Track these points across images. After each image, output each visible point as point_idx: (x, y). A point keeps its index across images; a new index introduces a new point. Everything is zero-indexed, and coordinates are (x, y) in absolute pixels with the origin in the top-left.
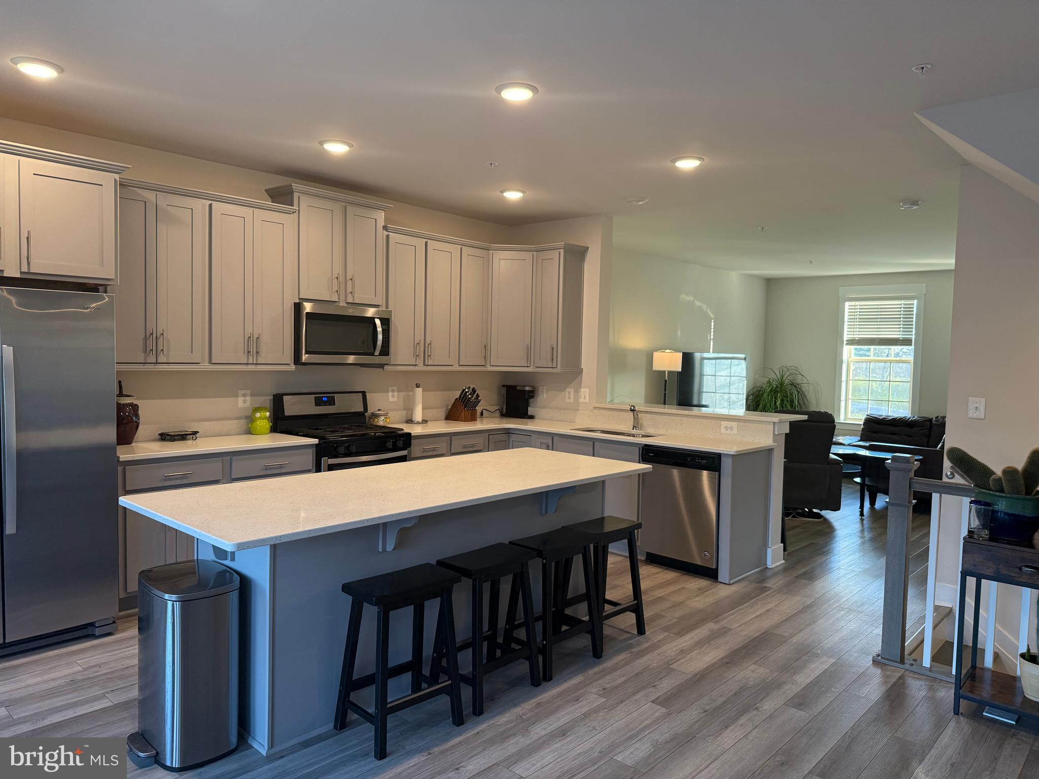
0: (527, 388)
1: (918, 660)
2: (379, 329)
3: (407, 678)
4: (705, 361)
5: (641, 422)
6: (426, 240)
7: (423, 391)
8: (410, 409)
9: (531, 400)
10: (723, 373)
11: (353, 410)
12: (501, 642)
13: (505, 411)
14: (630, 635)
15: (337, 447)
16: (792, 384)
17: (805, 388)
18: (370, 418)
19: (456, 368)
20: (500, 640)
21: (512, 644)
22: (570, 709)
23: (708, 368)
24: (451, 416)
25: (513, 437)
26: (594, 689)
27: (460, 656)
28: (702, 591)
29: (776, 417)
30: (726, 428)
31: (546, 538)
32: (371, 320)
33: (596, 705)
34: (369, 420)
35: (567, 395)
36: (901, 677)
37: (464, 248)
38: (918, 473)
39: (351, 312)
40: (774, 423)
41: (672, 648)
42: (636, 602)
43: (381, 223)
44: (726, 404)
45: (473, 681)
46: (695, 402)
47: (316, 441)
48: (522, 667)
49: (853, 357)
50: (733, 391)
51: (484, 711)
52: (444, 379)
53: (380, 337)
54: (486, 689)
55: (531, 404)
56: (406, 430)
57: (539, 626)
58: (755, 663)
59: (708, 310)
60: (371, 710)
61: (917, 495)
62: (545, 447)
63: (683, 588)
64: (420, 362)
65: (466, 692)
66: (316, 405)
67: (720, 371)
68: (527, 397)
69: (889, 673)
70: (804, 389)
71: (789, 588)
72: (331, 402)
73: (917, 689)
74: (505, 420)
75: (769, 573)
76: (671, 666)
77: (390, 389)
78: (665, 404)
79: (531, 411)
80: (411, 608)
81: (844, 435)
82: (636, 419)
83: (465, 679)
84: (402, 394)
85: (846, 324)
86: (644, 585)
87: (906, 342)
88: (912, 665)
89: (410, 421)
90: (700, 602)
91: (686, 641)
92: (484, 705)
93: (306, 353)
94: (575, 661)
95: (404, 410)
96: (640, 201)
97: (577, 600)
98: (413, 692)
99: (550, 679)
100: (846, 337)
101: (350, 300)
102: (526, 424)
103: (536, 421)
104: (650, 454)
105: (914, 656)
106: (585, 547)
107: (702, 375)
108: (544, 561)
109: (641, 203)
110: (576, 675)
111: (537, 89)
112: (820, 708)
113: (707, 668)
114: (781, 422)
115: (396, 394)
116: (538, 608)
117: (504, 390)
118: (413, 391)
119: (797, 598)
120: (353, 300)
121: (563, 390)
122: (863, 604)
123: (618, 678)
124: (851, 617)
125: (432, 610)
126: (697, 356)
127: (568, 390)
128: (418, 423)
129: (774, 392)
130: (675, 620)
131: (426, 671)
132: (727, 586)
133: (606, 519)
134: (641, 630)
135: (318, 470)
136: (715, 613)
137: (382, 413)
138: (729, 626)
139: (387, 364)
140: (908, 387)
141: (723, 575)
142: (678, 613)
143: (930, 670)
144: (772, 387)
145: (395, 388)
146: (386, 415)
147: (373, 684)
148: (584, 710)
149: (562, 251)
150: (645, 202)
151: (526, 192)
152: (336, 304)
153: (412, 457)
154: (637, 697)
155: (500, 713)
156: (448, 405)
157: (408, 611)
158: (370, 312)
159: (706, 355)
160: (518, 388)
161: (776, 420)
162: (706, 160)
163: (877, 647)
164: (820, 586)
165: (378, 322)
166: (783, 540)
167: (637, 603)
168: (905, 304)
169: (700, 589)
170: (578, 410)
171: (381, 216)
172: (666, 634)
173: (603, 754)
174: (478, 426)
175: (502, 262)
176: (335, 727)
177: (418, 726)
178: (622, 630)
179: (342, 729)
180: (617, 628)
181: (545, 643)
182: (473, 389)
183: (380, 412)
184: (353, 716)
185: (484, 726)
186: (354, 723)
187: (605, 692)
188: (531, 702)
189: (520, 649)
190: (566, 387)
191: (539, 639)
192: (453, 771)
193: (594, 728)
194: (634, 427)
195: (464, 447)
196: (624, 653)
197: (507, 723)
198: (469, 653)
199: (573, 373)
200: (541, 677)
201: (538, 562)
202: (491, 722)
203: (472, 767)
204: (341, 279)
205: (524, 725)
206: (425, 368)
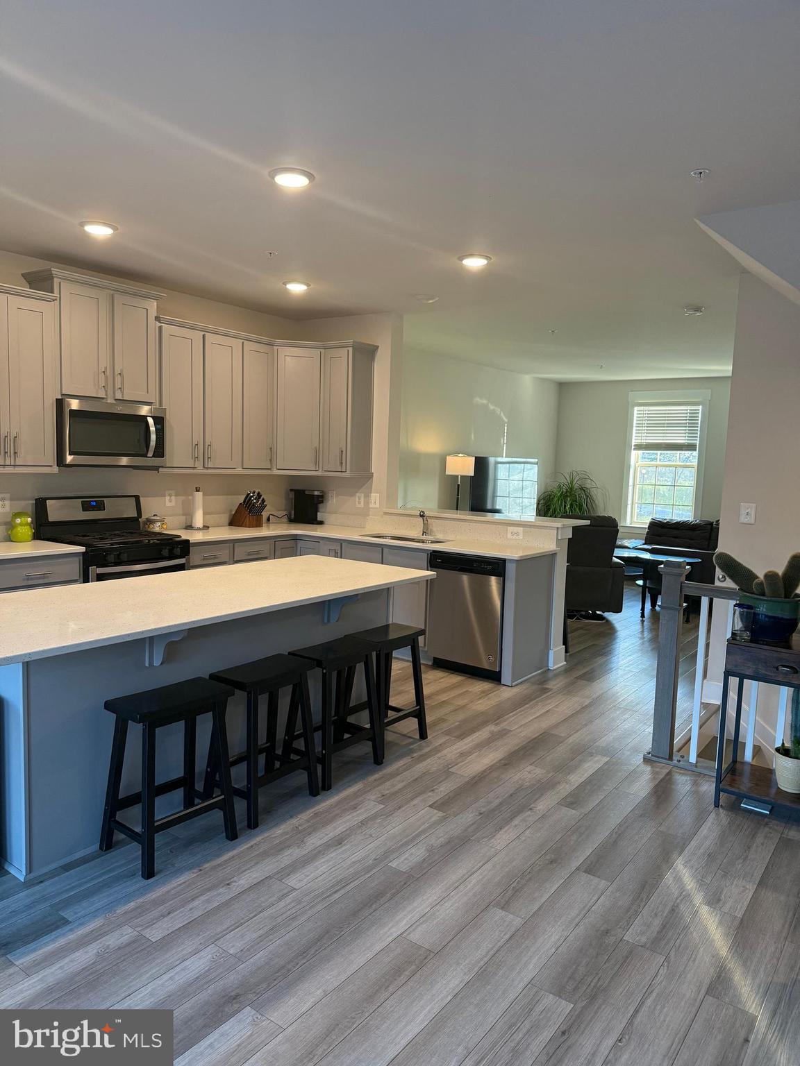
0: (316, 493)
1: (685, 757)
2: (152, 429)
3: (179, 794)
4: (499, 465)
5: (430, 527)
6: (204, 333)
7: (204, 495)
8: (189, 514)
9: (321, 505)
10: (516, 477)
11: (125, 516)
12: (280, 753)
13: (293, 517)
14: (412, 740)
15: (105, 556)
16: (582, 489)
17: (594, 492)
18: (145, 524)
19: (239, 471)
20: (279, 752)
21: (292, 755)
22: (348, 818)
23: (502, 472)
24: (234, 522)
25: (300, 544)
26: (373, 796)
27: (234, 771)
28: (485, 693)
29: (559, 523)
30: (513, 533)
31: (328, 647)
32: (145, 417)
33: (373, 812)
34: (144, 527)
35: (357, 500)
36: (669, 774)
37: (246, 342)
38: (689, 577)
39: (120, 409)
40: (558, 528)
41: (451, 752)
42: (418, 707)
43: (153, 312)
44: (518, 508)
45: (247, 795)
46: (489, 507)
47: (82, 549)
48: (301, 778)
49: (640, 463)
50: (526, 495)
51: (259, 824)
52: (226, 483)
53: (153, 437)
54: (262, 800)
55: (321, 510)
56: (184, 537)
57: (318, 736)
58: (531, 765)
59: (502, 414)
60: (138, 829)
61: (687, 598)
62: (333, 553)
63: (467, 691)
64: (199, 464)
65: (240, 806)
66: (84, 510)
67: (513, 475)
68: (315, 502)
69: (657, 770)
70: (592, 494)
71: (569, 689)
72: (100, 506)
73: (683, 784)
74: (293, 525)
75: (551, 674)
76: (450, 770)
77: (167, 493)
78: (457, 509)
79: (320, 516)
80: (182, 723)
81: (630, 538)
82: (426, 526)
83: (238, 793)
84: (181, 498)
85: (634, 428)
86: (426, 691)
87: (691, 447)
88: (679, 761)
89: (189, 527)
90: (482, 706)
91: (466, 744)
92: (259, 818)
93: (70, 454)
94: (355, 768)
95: (183, 515)
96: (431, 299)
97: (358, 708)
98: (186, 807)
99: (329, 788)
100: (634, 442)
101: (119, 396)
102: (316, 531)
103: (325, 526)
104: (439, 560)
105: (681, 753)
106: (367, 656)
107: (495, 479)
108: (324, 671)
109: (431, 301)
110: (356, 782)
111: (313, 176)
112: (591, 806)
113: (485, 771)
114: (564, 527)
115: (173, 498)
116: (317, 717)
117: (292, 495)
118: (192, 495)
119: (576, 699)
120: (123, 396)
121: (353, 495)
122: (637, 704)
123: (397, 784)
124: (626, 716)
125: (204, 726)
126: (492, 460)
127: (357, 495)
128: (199, 529)
129: (564, 496)
130: (458, 723)
131: (199, 786)
132: (510, 688)
133: (390, 626)
134: (423, 735)
135: (86, 580)
136: (497, 715)
137: (158, 518)
138: (508, 728)
139: (162, 467)
140: (692, 491)
141: (506, 677)
142: (461, 716)
143: (696, 765)
144: (562, 492)
145: (173, 492)
146: (162, 521)
147: (140, 802)
148: (361, 818)
149: (351, 349)
150: (434, 301)
151: (310, 285)
152: (104, 401)
153: (191, 565)
154: (415, 802)
155: (276, 825)
156: (231, 511)
157: (179, 727)
158: (144, 411)
159: (499, 459)
160: (307, 493)
161: (559, 525)
162: (494, 259)
163: (648, 745)
164: (598, 687)
165: (150, 421)
166: (565, 643)
167: (420, 708)
168: (690, 410)
169: (483, 692)
170: (368, 515)
171: (153, 306)
172: (447, 738)
173: (378, 861)
174: (264, 532)
175: (288, 359)
176: (101, 848)
177: (190, 843)
178: (404, 735)
179: (108, 849)
180: (399, 734)
181: (324, 752)
182: (259, 493)
183: (155, 518)
184: (119, 836)
185: (258, 839)
186: (121, 843)
187: (384, 799)
188: (308, 812)
189: (298, 760)
190: (357, 492)
191: (318, 748)
192: (223, 887)
193: (371, 836)
194: (424, 533)
195: (249, 555)
196: (405, 759)
197: (282, 835)
198: (243, 767)
199: (363, 477)
200: (320, 786)
201: (318, 672)
202: (266, 835)
203: (244, 881)
204: (108, 373)
205: (300, 836)
206: (206, 471)
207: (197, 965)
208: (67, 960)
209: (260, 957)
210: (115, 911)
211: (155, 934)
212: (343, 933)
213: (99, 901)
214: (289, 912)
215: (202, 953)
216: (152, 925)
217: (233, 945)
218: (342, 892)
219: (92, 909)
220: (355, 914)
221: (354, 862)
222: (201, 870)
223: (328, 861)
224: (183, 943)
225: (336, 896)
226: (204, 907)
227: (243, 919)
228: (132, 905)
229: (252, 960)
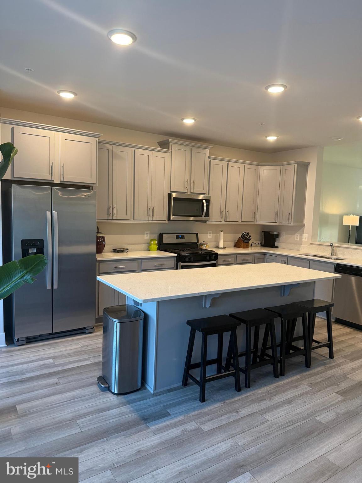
0: (275, 233)
2: (205, 205)
3: (215, 366)
5: (335, 252)
6: (228, 162)
7: (224, 234)
8: (217, 242)
9: (277, 239)
11: (192, 242)
13: (263, 244)
14: (325, 358)
15: (185, 258)
18: (200, 245)
19: (240, 223)
20: (259, 354)
21: (265, 356)
22: (293, 391)
24: (237, 245)
25: (267, 257)
26: (306, 383)
27: (240, 359)
31: (283, 308)
32: (202, 200)
33: (306, 390)
35: (296, 237)
37: (246, 165)
39: (193, 197)
41: (348, 367)
42: (329, 342)
43: (207, 155)
45: (246, 372)
47: (176, 255)
48: (270, 368)
51: (251, 386)
52: (234, 228)
53: (205, 208)
54: (252, 376)
55: (277, 241)
56: (216, 252)
57: (279, 349)
60: (198, 379)
62: (283, 262)
63: (355, 337)
64: (223, 220)
65: (242, 376)
66: (177, 239)
68: (274, 237)
72: (183, 237)
74: (263, 248)
76: (347, 376)
77: (209, 232)
78: (349, 243)
79: (276, 244)
82: (333, 251)
83: (241, 370)
84: (214, 235)
86: (334, 334)
89: (217, 247)
91: (355, 364)
92: (251, 383)
93: (173, 216)
94: (296, 368)
95: (215, 242)
97: (298, 338)
98: (218, 373)
99: (284, 375)
101: (192, 192)
102: (274, 251)
103: (278, 249)
104: (340, 268)
106: (304, 314)
108: (282, 319)
109: (339, 140)
111: (286, 86)
115: (211, 234)
117: (263, 234)
118: (219, 233)
120: (194, 191)
121: (294, 234)
123: (319, 378)
125: (227, 337)
127: (296, 234)
128: (221, 248)
130: (350, 353)
131: (224, 364)
133: (315, 301)
134: (331, 356)
135: (177, 268)
137: (205, 243)
139: (208, 221)
142: (352, 350)
145: (211, 232)
146: (206, 244)
147: (199, 367)
148: (300, 392)
149: (296, 165)
150: (341, 139)
151: (279, 137)
152: (186, 193)
153: (218, 264)
154: (328, 389)
155: (258, 388)
156: (235, 240)
157: (216, 336)
158: (201, 197)
160: (270, 233)
165: (204, 201)
167: (330, 343)
170: (302, 245)
171: (207, 152)
172: (345, 359)
173: (309, 415)
174: (250, 250)
175: (265, 171)
176: (182, 385)
177: (220, 389)
178: (321, 355)
179: (185, 386)
180: (318, 354)
181: (281, 358)
182: (248, 233)
183: (204, 243)
184: (190, 381)
185: (250, 393)
186: (190, 384)
187: (311, 385)
188: (274, 385)
189: (269, 359)
190: (296, 233)
191: (278, 355)
192: (235, 413)
193: (305, 402)
194: (332, 254)
195: (243, 261)
196: (322, 367)
197: (262, 393)
198: (244, 358)
199: (299, 226)
200: (279, 373)
201: (279, 319)
202: (254, 392)
203: (245, 412)
204: (188, 182)
205: (270, 396)
206: (226, 223)
207: (224, 446)
208: (170, 431)
209: (253, 449)
210: (189, 414)
211: (206, 428)
212: (292, 447)
213: (183, 408)
214: (266, 431)
215: (226, 442)
216: (205, 423)
217: (241, 441)
218: (292, 427)
219: (180, 411)
220: (299, 439)
221: (297, 413)
222: (225, 403)
223: (284, 410)
224: (218, 435)
225: (289, 428)
226: (227, 420)
227: (244, 429)
228: (196, 413)
229: (249, 450)
